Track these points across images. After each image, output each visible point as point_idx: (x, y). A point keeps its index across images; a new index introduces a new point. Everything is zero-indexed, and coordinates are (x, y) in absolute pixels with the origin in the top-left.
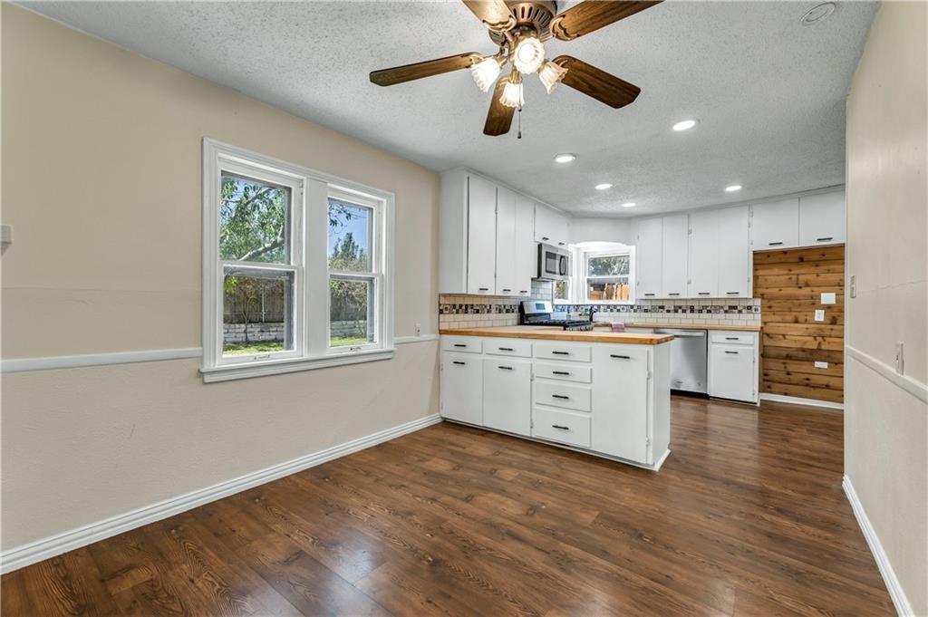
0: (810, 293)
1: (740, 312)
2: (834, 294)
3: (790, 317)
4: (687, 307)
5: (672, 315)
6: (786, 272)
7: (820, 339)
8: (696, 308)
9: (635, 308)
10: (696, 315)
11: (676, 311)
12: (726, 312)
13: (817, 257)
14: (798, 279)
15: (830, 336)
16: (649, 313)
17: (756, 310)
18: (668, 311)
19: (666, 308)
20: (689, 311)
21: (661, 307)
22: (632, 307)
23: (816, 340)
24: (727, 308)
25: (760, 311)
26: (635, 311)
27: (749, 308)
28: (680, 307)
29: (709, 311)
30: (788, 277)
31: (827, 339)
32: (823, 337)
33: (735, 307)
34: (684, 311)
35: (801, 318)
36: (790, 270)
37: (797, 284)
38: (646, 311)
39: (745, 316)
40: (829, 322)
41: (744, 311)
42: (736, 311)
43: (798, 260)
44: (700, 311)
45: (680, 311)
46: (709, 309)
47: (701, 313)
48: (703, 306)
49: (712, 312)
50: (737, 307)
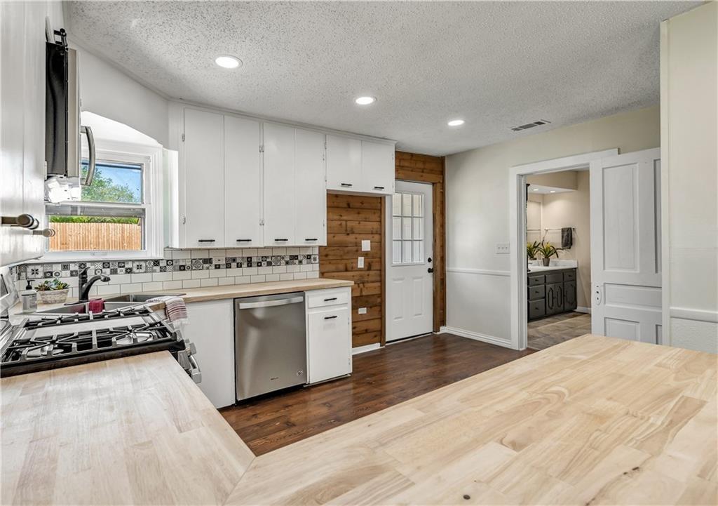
0: (354, 240)
1: (300, 262)
2: (369, 241)
3: (341, 267)
4: (243, 259)
5: (222, 272)
6: (337, 217)
7: (361, 285)
8: (254, 260)
9: (163, 264)
10: (254, 270)
11: (228, 266)
12: (287, 263)
13: (358, 205)
14: (346, 225)
15: (368, 282)
16: (187, 272)
17: (315, 259)
18: (217, 267)
19: (214, 263)
20: (245, 265)
21: (209, 261)
22: (156, 262)
23: (359, 287)
24: (288, 259)
25: (317, 261)
26: (163, 270)
27: (309, 257)
28: (234, 260)
29: (269, 264)
30: (339, 223)
31: (367, 285)
32: (363, 283)
33: (296, 257)
34: (239, 266)
35: (349, 267)
36: (341, 216)
37: (346, 230)
38: (182, 268)
39: (306, 267)
40: (366, 268)
41: (305, 261)
42: (297, 261)
43: (346, 206)
44: (259, 265)
45: (234, 265)
46: (269, 260)
47: (261, 266)
48: (262, 257)
49: (273, 264)
50: (297, 256)
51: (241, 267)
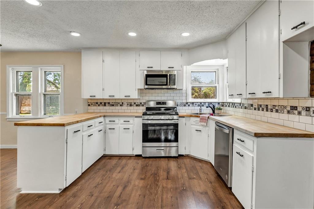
1: (300, 113)
4: (264, 105)
5: (257, 111)
8: (269, 107)
10: (269, 113)
11: (259, 110)
12: (289, 112)
16: (246, 110)
18: (255, 109)
19: (254, 107)
20: (265, 110)
21: (252, 105)
24: (289, 109)
28: (261, 106)
29: (277, 111)
34: (263, 110)
38: (246, 108)
41: (304, 113)
42: (296, 112)
46: (277, 108)
47: (272, 112)
48: (273, 105)
49: (279, 111)
50: (297, 107)
51: (263, 111)
